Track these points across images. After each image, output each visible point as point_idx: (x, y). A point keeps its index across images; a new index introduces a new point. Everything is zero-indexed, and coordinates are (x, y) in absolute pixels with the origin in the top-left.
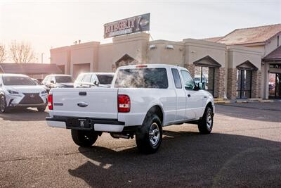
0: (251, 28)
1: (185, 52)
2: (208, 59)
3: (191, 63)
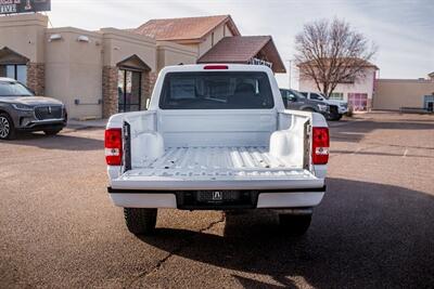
1: (104, 47)
2: (135, 58)
3: (113, 64)
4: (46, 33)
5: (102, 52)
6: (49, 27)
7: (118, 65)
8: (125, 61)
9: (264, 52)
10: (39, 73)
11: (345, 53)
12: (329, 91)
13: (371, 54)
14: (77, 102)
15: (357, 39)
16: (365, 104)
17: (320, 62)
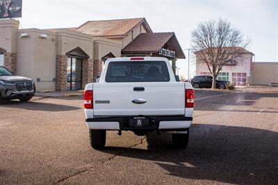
0: (103, 21)
1: (57, 42)
2: (78, 50)
3: (64, 54)
4: (18, 32)
5: (56, 45)
6: (20, 28)
7: (67, 54)
8: (71, 51)
9: (169, 44)
10: (13, 60)
11: (228, 44)
12: (217, 71)
13: (246, 44)
14: (38, 80)
15: (236, 34)
16: (244, 80)
17: (210, 50)
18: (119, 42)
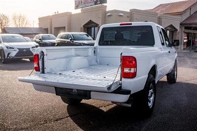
2: (171, 26)
5: (130, 20)
6: (107, 10)
18: (179, 17)
